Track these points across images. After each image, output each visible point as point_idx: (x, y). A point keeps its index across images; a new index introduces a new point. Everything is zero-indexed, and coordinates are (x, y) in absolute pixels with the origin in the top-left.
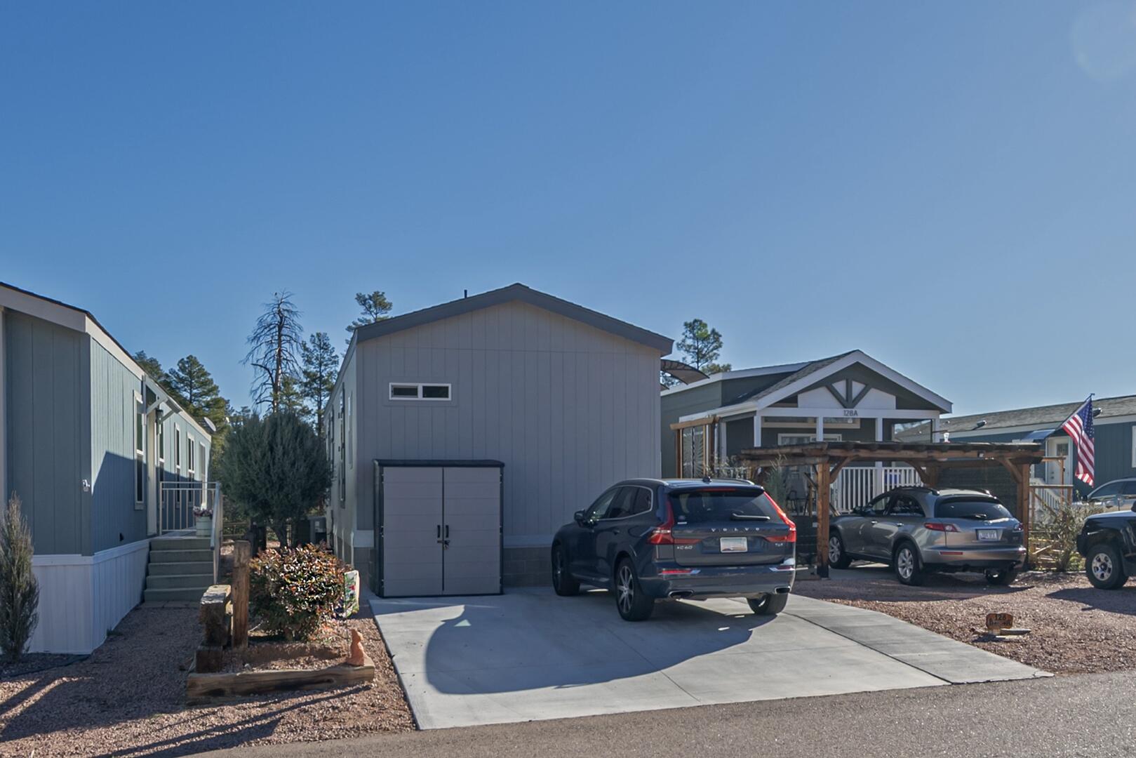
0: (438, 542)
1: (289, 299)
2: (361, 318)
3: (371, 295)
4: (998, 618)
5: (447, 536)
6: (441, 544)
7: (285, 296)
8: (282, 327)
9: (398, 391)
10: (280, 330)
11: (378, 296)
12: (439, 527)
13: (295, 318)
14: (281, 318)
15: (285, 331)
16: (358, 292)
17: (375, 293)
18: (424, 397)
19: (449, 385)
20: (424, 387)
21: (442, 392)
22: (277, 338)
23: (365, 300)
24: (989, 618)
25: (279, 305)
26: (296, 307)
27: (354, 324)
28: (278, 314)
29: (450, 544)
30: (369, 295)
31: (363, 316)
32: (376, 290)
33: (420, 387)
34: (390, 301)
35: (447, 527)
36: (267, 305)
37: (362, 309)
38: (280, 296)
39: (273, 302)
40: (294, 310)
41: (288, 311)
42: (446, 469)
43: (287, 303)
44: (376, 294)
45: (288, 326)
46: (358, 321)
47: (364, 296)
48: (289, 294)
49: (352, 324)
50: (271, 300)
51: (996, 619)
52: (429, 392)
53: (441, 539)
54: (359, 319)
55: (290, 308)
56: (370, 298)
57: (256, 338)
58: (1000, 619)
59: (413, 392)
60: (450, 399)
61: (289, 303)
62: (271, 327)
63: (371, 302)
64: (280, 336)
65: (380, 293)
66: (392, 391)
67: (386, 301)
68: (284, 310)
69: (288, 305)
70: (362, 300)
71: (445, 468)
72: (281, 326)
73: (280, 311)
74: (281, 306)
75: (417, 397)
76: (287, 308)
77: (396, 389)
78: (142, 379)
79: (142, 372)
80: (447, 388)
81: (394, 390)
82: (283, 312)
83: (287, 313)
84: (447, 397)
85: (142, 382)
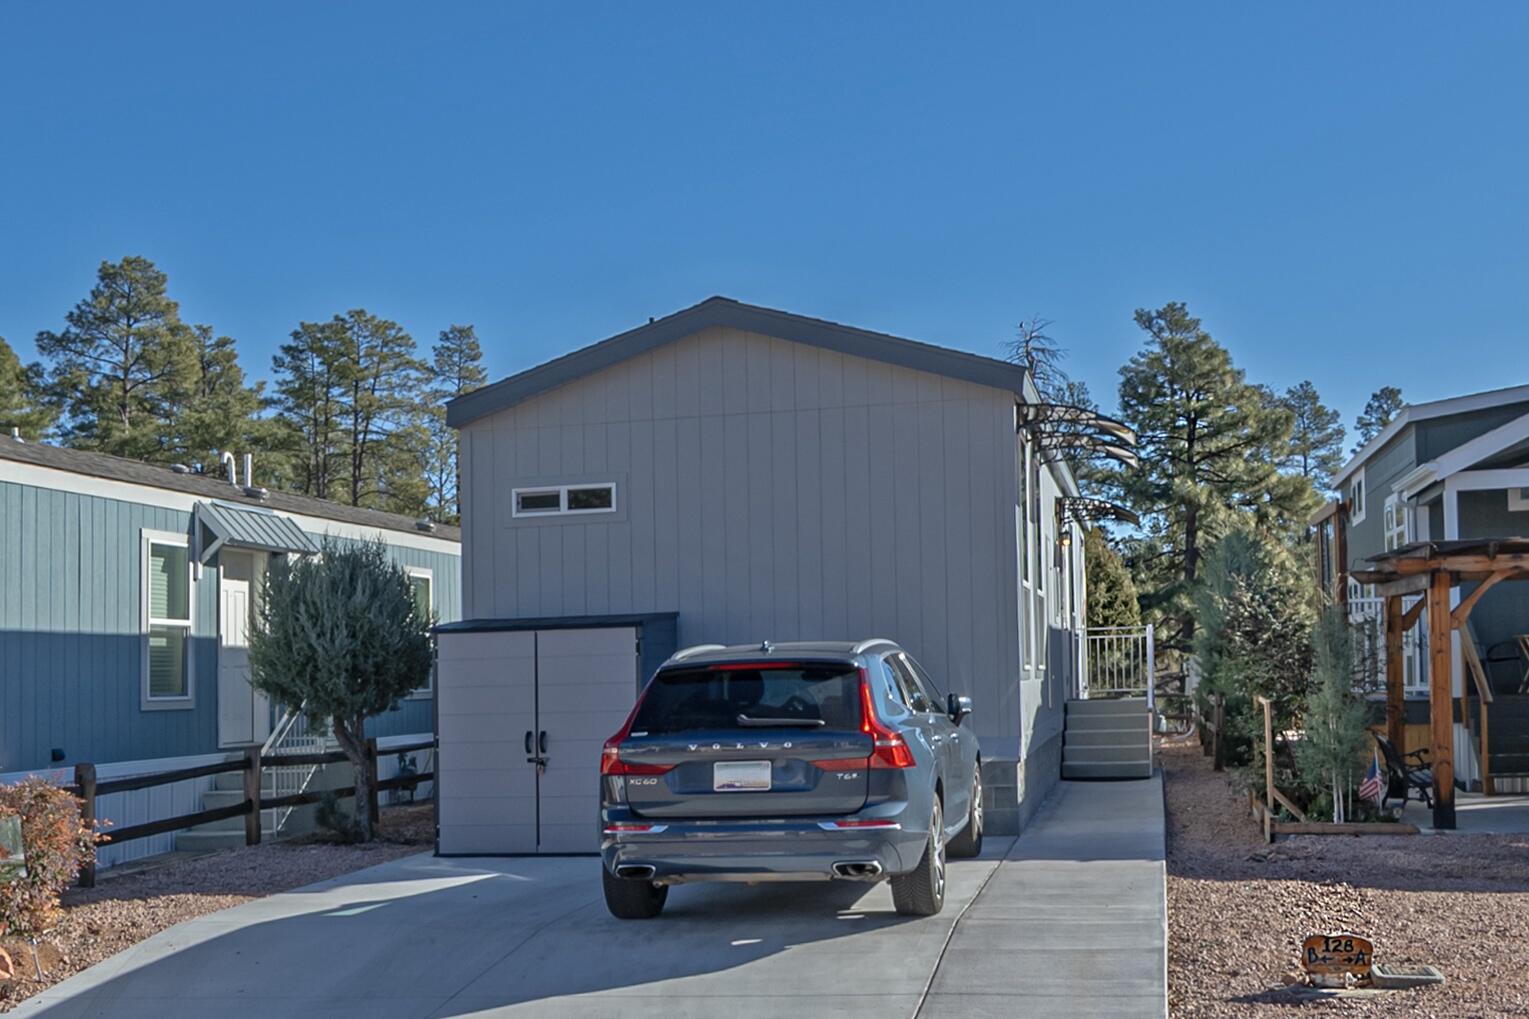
0: (530, 760)
1: (1044, 332)
2: (1143, 351)
3: (1161, 309)
4: (1332, 947)
5: (543, 751)
6: (534, 764)
7: (1037, 326)
9: (528, 502)
11: (1174, 310)
12: (529, 734)
13: (1054, 362)
14: (1031, 363)
16: (1138, 307)
17: (1169, 305)
18: (570, 508)
19: (613, 486)
20: (570, 492)
21: (601, 498)
23: (1150, 320)
24: (1310, 943)
25: (1027, 342)
26: (1055, 343)
27: (1133, 361)
28: (1027, 357)
29: (549, 763)
30: (1158, 312)
31: (1148, 347)
32: (1170, 301)
33: (564, 491)
34: (1196, 317)
35: (543, 733)
36: (1007, 344)
37: (1148, 335)
38: (1027, 328)
39: (1017, 338)
40: (1053, 348)
41: (1043, 351)
42: (541, 634)
43: (1039, 337)
44: (1171, 307)
45: (1042, 376)
46: (1138, 357)
47: (1149, 313)
48: (1043, 322)
49: (1129, 364)
51: (1327, 950)
52: (578, 500)
53: (533, 755)
54: (1139, 354)
55: (1047, 346)
56: (1160, 315)
58: (1335, 950)
59: (552, 501)
60: (613, 509)
61: (1043, 337)
63: (1162, 323)
65: (1179, 305)
66: (518, 503)
67: (1188, 318)
68: (1035, 349)
69: (1042, 340)
70: (1145, 320)
71: (539, 632)
73: (1028, 354)
74: (1031, 344)
75: (559, 510)
76: (1040, 346)
77: (523, 499)
78: (191, 510)
79: (196, 499)
80: (608, 491)
81: (520, 500)
82: (1034, 354)
83: (1040, 354)
84: (610, 506)
85: (193, 514)
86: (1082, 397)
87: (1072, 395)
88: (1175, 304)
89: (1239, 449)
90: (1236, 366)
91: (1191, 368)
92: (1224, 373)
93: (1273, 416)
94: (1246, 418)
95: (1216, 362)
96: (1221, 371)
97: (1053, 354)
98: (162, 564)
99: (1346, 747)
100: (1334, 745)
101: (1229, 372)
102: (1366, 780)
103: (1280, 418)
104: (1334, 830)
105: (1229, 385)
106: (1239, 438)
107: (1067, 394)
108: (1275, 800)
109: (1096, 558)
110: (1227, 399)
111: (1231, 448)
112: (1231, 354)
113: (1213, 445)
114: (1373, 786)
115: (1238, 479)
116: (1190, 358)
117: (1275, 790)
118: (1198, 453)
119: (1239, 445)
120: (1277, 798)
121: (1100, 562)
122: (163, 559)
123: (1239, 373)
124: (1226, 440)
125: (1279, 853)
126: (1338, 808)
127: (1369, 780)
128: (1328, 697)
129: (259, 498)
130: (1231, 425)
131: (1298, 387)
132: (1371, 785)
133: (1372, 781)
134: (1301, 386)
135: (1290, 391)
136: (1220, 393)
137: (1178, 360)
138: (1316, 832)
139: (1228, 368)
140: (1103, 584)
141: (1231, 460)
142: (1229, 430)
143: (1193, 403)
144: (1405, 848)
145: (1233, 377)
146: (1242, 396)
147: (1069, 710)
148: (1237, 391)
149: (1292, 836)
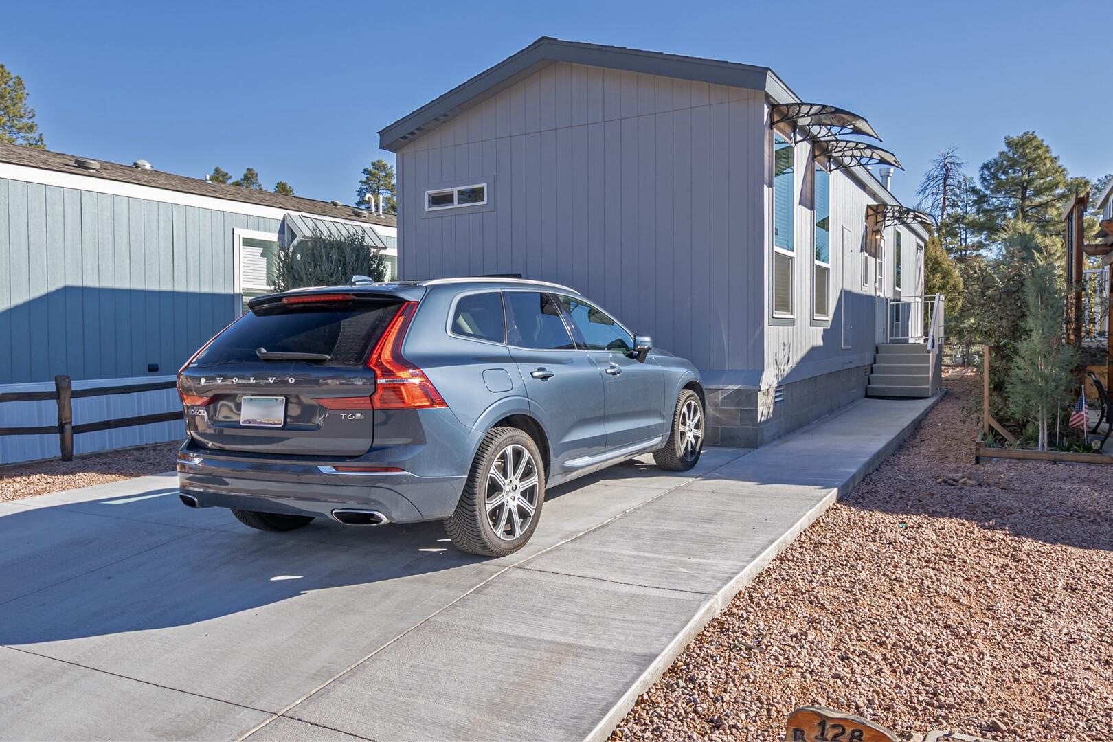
1: (955, 153)
4: (830, 734)
7: (951, 151)
8: (948, 178)
9: (434, 201)
10: (945, 181)
13: (960, 169)
14: (947, 170)
15: (950, 181)
18: (459, 203)
19: (485, 186)
20: (459, 191)
21: (478, 195)
22: (942, 188)
25: (945, 159)
33: (456, 191)
36: (934, 161)
38: (946, 152)
39: (940, 158)
40: (959, 162)
41: (954, 163)
43: (953, 156)
48: (955, 149)
50: (938, 157)
51: (822, 738)
52: (464, 197)
55: (956, 160)
57: (924, 191)
58: (834, 740)
59: (449, 199)
60: (485, 202)
61: (955, 157)
62: (938, 179)
64: (945, 186)
66: (429, 202)
68: (950, 163)
72: (946, 178)
73: (946, 165)
74: (947, 160)
75: (453, 205)
76: (952, 161)
77: (433, 197)
78: (282, 219)
79: (286, 212)
80: (482, 189)
81: (431, 199)
82: (949, 165)
83: (952, 165)
84: (483, 200)
85: (283, 222)
86: (971, 185)
87: (966, 184)
88: (1028, 132)
89: (1054, 202)
90: (1054, 154)
91: (1024, 155)
92: (1045, 158)
93: (1077, 183)
94: (1058, 183)
95: (1040, 152)
96: (1043, 157)
97: (959, 165)
98: (261, 252)
99: (1052, 385)
100: (1041, 384)
101: (1048, 157)
102: (1074, 412)
103: (1081, 183)
104: (1035, 456)
105: (1048, 165)
106: (1053, 196)
107: (963, 184)
108: (990, 425)
109: (935, 259)
110: (1047, 173)
111: (1048, 202)
112: (1051, 148)
113: (1038, 200)
114: (1081, 418)
115: (1052, 220)
116: (1024, 151)
117: (991, 418)
118: (1029, 206)
119: (1054, 200)
120: (992, 425)
121: (938, 261)
122: (262, 249)
123: (1055, 158)
124: (1045, 198)
125: (970, 479)
126: (1043, 437)
127: (1077, 413)
128: (1036, 342)
129: (361, 217)
130: (1048, 188)
131: (1104, 178)
132: (1078, 417)
133: (1079, 414)
134: (1106, 177)
135: (1099, 180)
136: (1042, 170)
137: (1017, 152)
138: (1017, 457)
139: (1048, 155)
140: (939, 274)
141: (1049, 209)
142: (1047, 191)
143: (1026, 177)
144: (1095, 481)
145: (1051, 161)
146: (1057, 171)
147: (879, 351)
148: (1053, 169)
149: (994, 459)
